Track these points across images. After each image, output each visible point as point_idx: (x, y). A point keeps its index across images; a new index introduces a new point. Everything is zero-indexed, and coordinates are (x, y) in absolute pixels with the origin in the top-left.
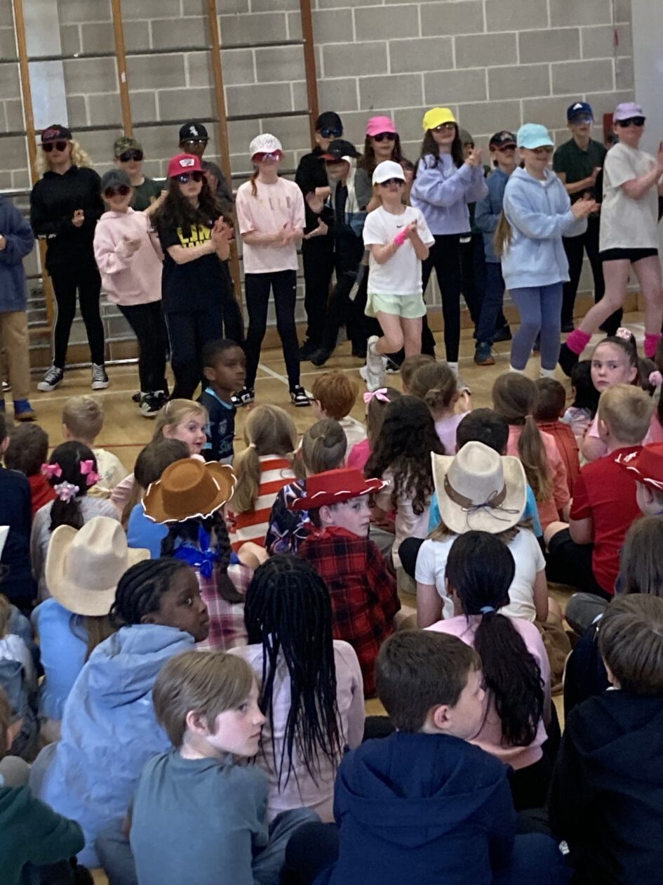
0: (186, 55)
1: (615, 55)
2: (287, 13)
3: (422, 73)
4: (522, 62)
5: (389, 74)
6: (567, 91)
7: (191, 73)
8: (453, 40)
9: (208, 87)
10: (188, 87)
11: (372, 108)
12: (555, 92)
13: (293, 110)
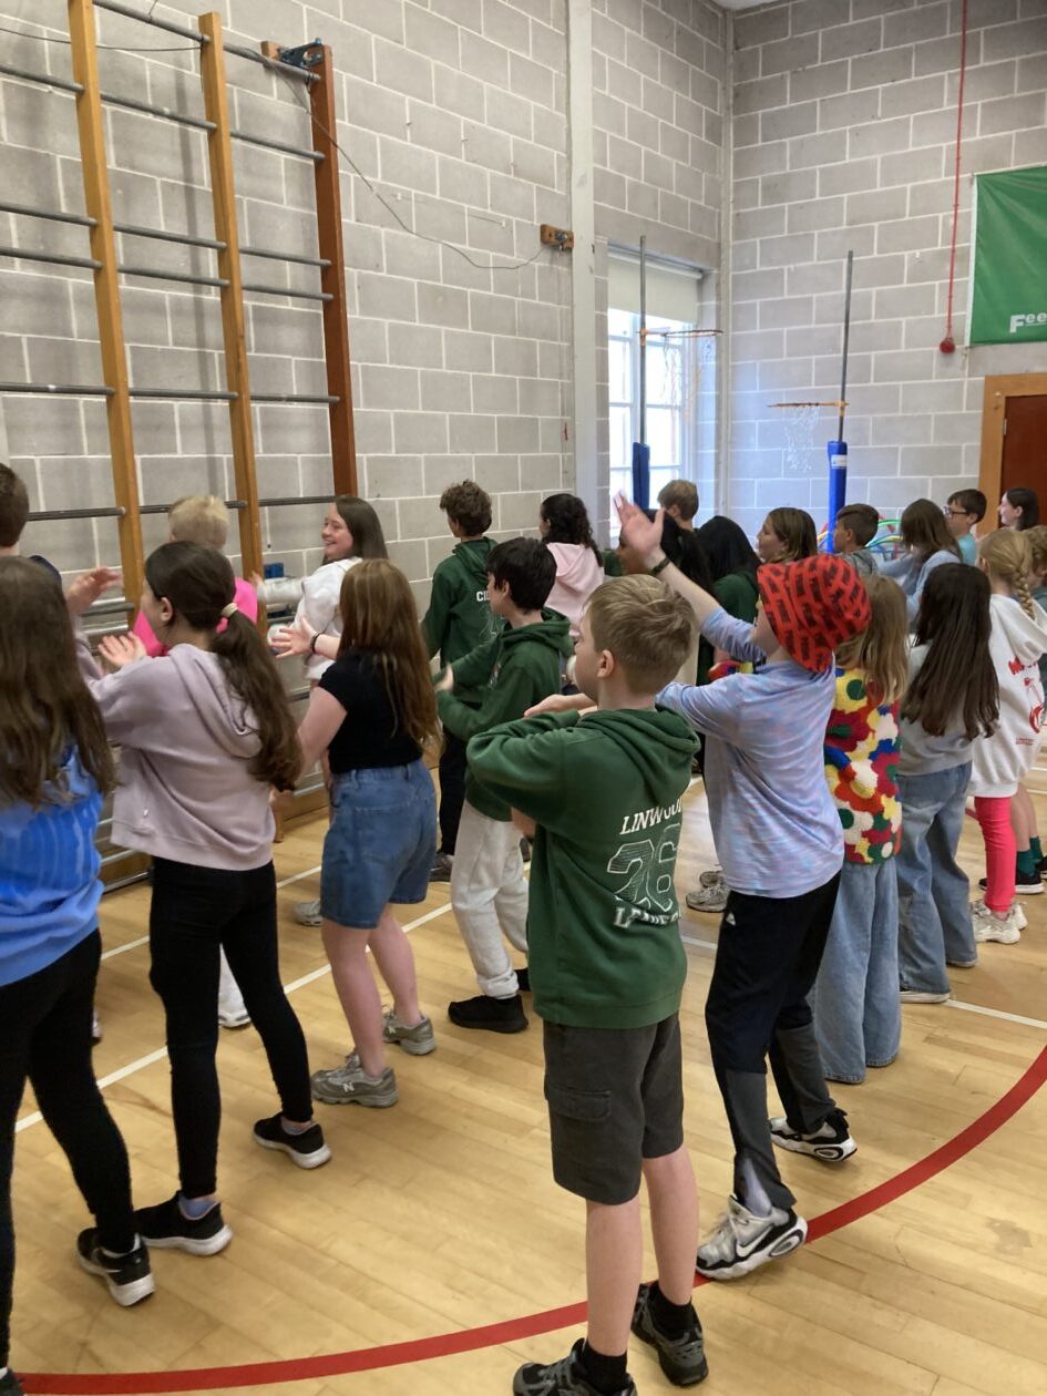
0: (177, 404)
1: (564, 449)
2: (294, 359)
3: (422, 456)
4: (499, 452)
5: (393, 454)
6: (532, 488)
7: (181, 432)
8: (448, 418)
9: (205, 456)
10: (179, 455)
11: (378, 496)
12: (523, 489)
13: (301, 496)
